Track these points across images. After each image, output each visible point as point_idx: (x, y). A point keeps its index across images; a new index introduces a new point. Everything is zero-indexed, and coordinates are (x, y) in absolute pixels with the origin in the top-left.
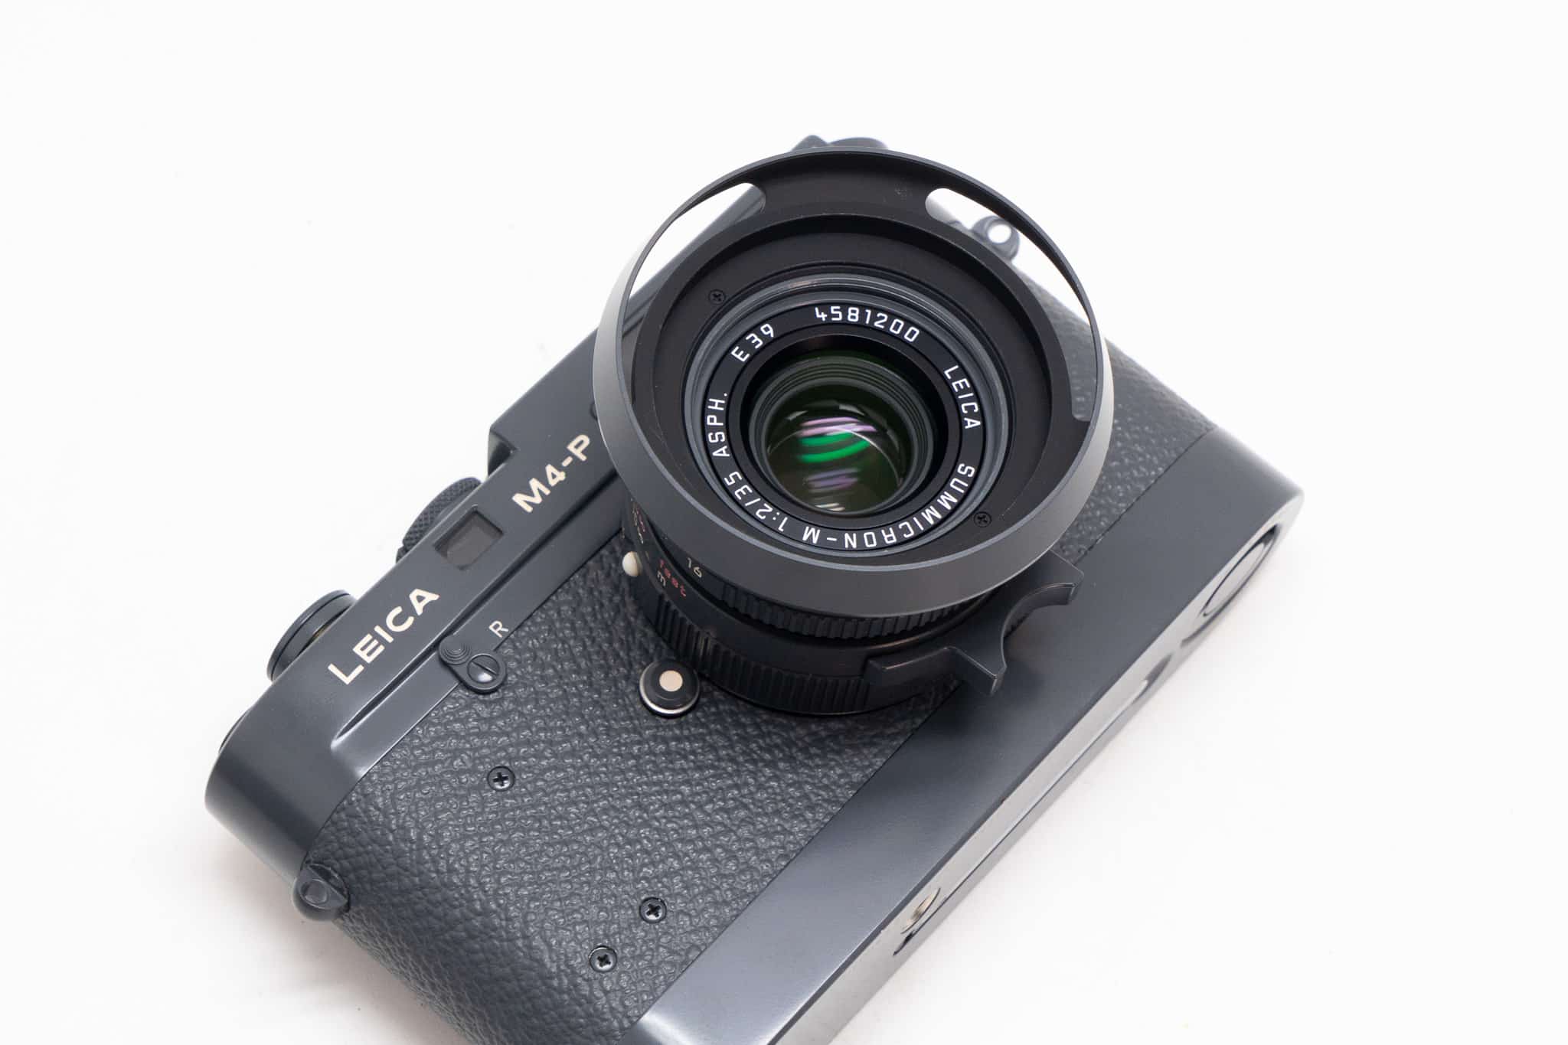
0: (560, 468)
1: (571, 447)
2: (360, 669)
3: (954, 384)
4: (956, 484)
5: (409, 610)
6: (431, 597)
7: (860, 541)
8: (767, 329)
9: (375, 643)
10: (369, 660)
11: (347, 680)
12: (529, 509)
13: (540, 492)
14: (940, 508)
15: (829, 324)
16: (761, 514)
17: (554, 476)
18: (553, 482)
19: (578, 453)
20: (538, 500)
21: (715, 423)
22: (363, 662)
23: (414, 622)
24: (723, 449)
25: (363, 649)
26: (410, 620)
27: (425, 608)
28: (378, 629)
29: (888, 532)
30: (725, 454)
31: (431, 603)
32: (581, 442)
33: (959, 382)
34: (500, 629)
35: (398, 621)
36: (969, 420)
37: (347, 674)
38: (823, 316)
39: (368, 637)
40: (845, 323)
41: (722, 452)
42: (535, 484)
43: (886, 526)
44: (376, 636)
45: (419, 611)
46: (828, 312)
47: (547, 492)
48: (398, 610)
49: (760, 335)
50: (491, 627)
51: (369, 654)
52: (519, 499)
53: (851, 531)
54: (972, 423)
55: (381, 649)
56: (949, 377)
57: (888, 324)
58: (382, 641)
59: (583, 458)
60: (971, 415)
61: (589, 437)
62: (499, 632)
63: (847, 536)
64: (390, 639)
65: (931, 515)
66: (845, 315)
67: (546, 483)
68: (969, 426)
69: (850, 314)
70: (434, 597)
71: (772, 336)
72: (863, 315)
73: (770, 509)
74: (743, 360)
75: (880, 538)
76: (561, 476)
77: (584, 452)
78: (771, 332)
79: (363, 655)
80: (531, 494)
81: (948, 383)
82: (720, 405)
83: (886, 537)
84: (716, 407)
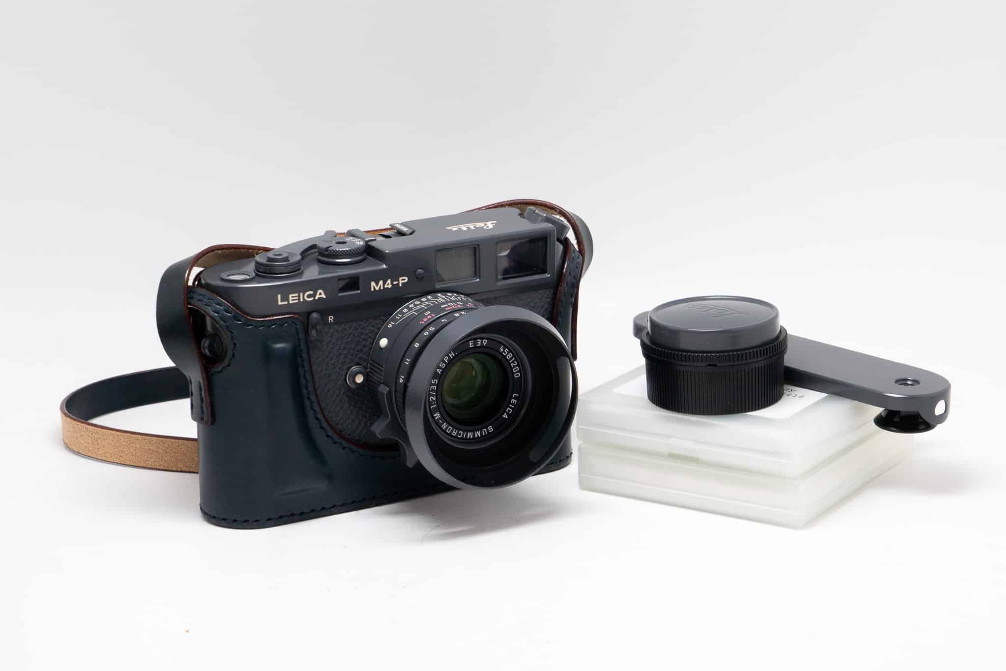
0: (392, 283)
1: (401, 279)
2: (286, 303)
3: (512, 400)
4: (484, 431)
5: (314, 295)
6: (324, 296)
7: (446, 428)
8: (485, 342)
9: (297, 298)
10: (291, 302)
11: (280, 303)
12: (372, 290)
13: (380, 287)
14: (474, 435)
15: (501, 354)
16: (432, 399)
17: (388, 284)
18: (386, 286)
19: (401, 282)
20: (377, 289)
21: (446, 360)
22: (288, 301)
23: (313, 300)
24: (441, 370)
25: (292, 297)
26: (312, 299)
27: (319, 298)
28: (301, 295)
29: (455, 431)
30: (439, 372)
31: (322, 298)
32: (405, 279)
33: (514, 400)
34: (331, 319)
35: (309, 296)
36: (505, 414)
37: (281, 302)
38: (502, 350)
39: (297, 295)
40: (505, 357)
41: (439, 371)
42: (381, 283)
43: (456, 429)
44: (299, 296)
45: (316, 298)
46: (504, 349)
47: (382, 288)
48: (311, 292)
49: (482, 342)
50: (329, 317)
51: (293, 300)
52: (373, 284)
53: (448, 423)
54: (505, 416)
55: (297, 301)
56: (513, 396)
57: (515, 367)
58: (299, 299)
59: (400, 285)
60: (508, 414)
61: (408, 280)
62: (331, 321)
63: (445, 424)
64: (302, 300)
65: (470, 435)
66: (508, 354)
67: (384, 284)
68: (504, 416)
69: (509, 355)
70: (324, 297)
71: (484, 345)
72: (511, 358)
73: (435, 399)
74: (471, 346)
75: (452, 431)
76: (390, 286)
77: (402, 283)
78: (485, 343)
79: (291, 299)
80: (377, 285)
81: (511, 398)
82: (452, 356)
83: (454, 432)
84: (451, 356)
